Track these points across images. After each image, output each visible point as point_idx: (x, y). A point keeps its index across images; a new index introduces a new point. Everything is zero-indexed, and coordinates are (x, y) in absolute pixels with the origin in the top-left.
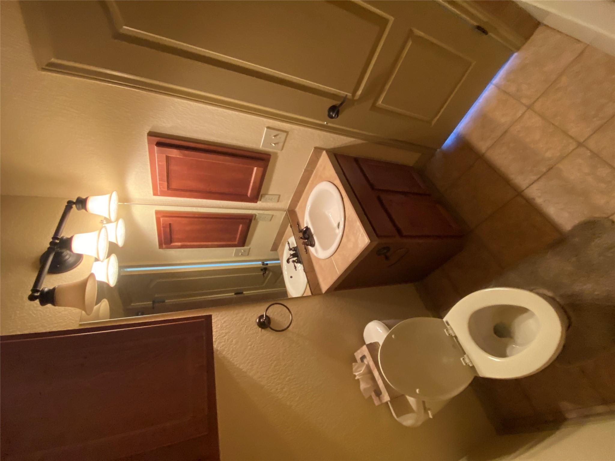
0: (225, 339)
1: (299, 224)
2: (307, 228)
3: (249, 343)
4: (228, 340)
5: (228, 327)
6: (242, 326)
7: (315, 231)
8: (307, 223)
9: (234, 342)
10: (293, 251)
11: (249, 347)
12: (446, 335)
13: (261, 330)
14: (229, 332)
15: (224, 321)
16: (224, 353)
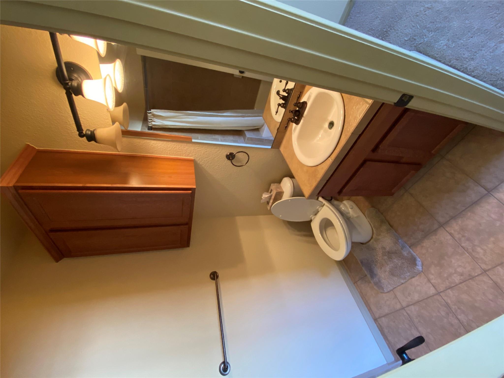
0: (205, 160)
1: (301, 95)
2: (305, 103)
3: (218, 165)
4: (206, 161)
5: (208, 154)
6: (216, 156)
7: (306, 115)
8: (309, 98)
9: (209, 162)
10: (287, 93)
11: (217, 166)
12: (316, 208)
13: (227, 160)
14: (207, 157)
15: (206, 151)
16: (203, 166)
